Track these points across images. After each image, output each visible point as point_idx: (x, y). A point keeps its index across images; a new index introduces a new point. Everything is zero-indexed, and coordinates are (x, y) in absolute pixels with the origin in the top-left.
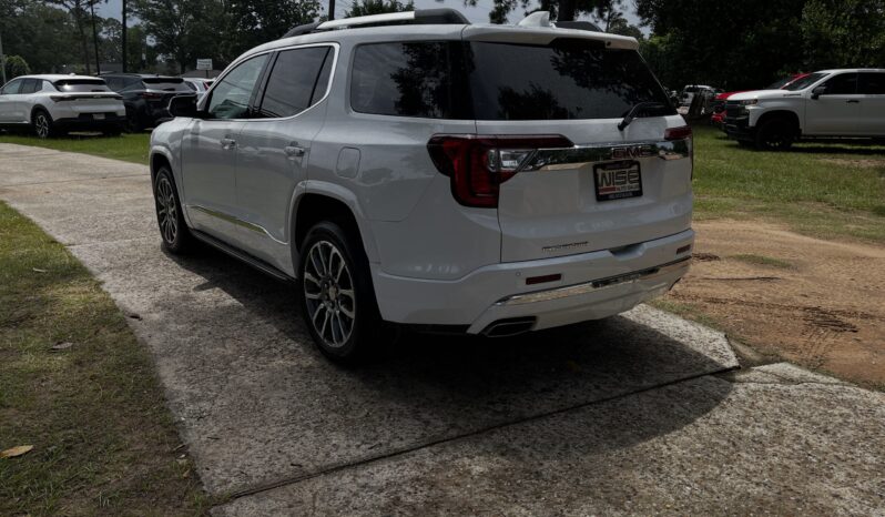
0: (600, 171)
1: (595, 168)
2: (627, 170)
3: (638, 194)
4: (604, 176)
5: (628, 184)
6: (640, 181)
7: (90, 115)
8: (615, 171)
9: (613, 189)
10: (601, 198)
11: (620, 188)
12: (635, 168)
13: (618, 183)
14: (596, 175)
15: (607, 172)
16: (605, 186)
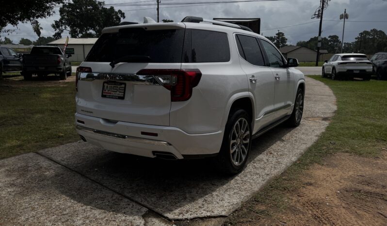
0: (106, 85)
1: (104, 83)
2: (119, 86)
3: (122, 98)
4: (107, 87)
5: (118, 93)
6: (124, 93)
7: (352, 71)
8: (113, 86)
9: (110, 93)
10: (103, 96)
11: (113, 94)
12: (123, 86)
13: (113, 91)
14: (104, 86)
15: (109, 86)
16: (107, 91)
